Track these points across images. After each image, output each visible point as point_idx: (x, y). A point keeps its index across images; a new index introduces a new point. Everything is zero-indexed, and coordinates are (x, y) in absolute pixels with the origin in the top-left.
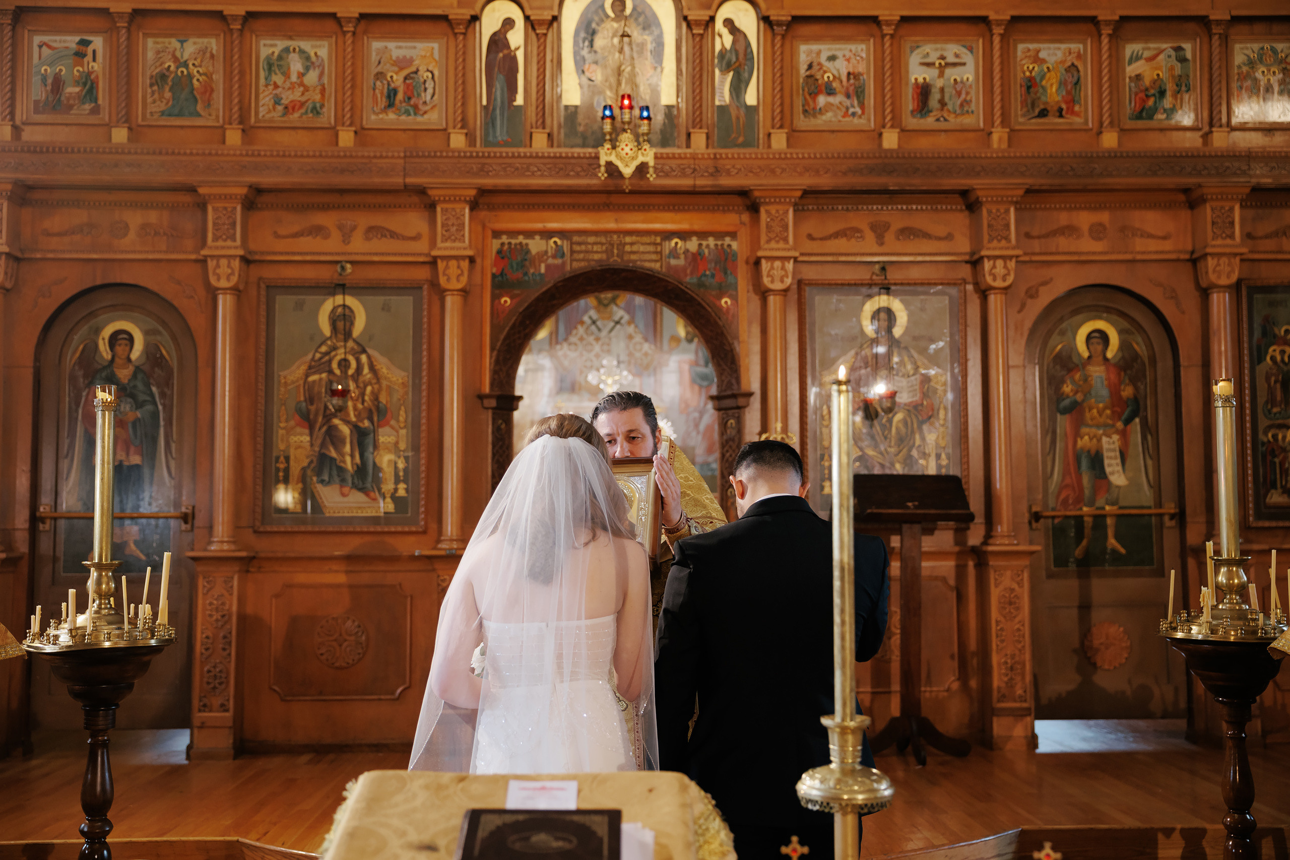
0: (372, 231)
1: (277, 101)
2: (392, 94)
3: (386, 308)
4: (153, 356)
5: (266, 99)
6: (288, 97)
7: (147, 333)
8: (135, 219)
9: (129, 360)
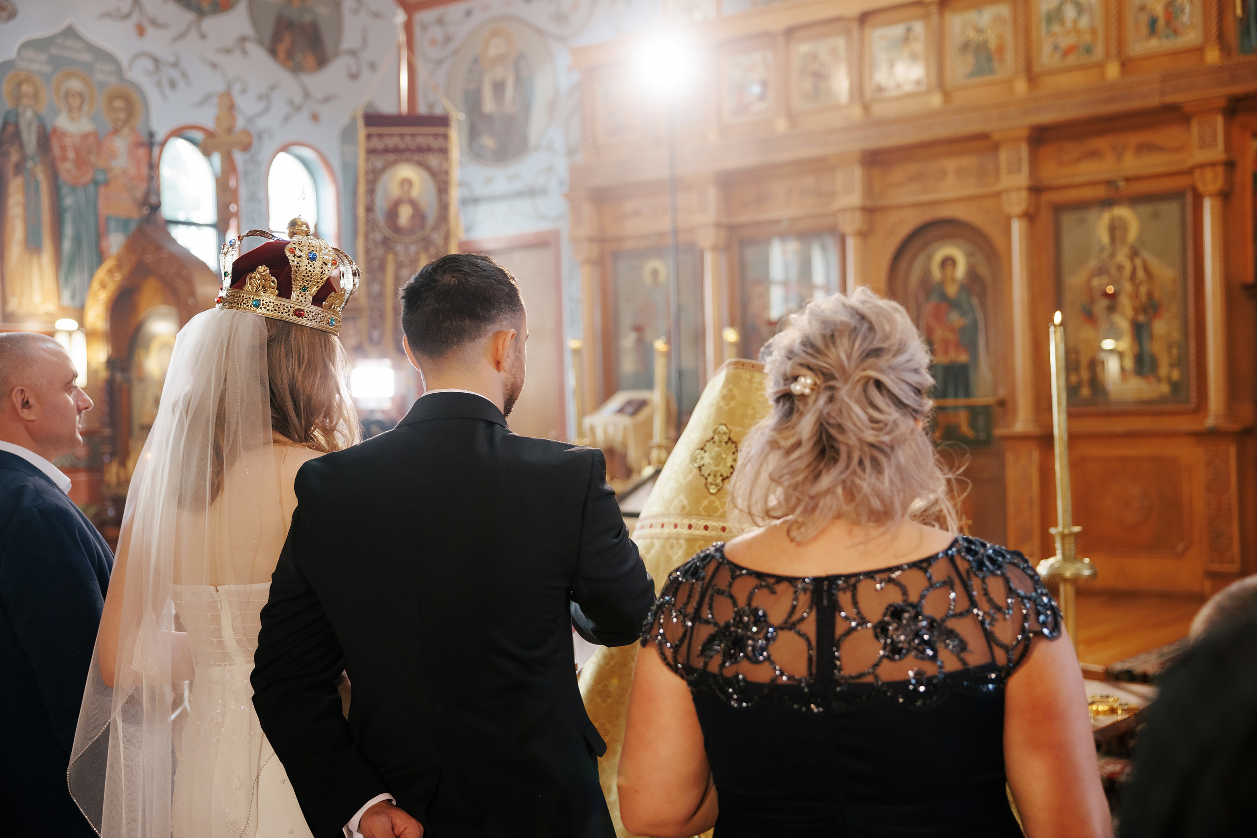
0: (1142, 148)
1: (1056, 47)
2: (1153, 24)
3: (1156, 215)
4: (973, 274)
5: (1047, 48)
6: (1065, 42)
7: (969, 255)
8: (951, 164)
9: (953, 280)
